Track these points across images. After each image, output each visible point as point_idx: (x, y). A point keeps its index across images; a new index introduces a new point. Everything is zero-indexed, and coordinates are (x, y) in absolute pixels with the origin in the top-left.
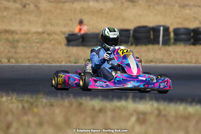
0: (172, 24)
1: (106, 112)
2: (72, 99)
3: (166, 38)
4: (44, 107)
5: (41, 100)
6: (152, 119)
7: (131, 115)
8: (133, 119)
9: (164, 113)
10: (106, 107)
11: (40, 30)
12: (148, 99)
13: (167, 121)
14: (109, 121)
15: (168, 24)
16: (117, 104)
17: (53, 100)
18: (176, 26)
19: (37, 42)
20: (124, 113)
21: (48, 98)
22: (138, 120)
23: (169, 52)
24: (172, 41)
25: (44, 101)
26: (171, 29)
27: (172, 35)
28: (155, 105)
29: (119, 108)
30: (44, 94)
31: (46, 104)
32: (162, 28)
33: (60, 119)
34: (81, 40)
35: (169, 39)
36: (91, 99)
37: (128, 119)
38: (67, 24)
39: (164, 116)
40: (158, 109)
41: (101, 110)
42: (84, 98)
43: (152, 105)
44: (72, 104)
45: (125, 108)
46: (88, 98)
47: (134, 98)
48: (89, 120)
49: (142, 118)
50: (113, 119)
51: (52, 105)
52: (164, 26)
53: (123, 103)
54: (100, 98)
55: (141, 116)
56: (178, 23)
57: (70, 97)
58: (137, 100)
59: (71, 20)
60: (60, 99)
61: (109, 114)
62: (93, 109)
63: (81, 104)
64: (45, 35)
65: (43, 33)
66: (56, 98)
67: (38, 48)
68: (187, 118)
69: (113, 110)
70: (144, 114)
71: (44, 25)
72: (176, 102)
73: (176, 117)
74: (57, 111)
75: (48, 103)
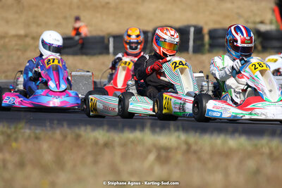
0: (206, 23)
1: (113, 147)
2: (66, 129)
3: (199, 43)
4: (26, 140)
5: (23, 131)
6: (178, 156)
7: (149, 151)
8: (152, 157)
9: (194, 147)
10: (114, 140)
11: (22, 32)
12: (172, 128)
13: (199, 159)
14: (118, 159)
15: (201, 23)
16: (129, 135)
17: (38, 131)
18: (212, 26)
19: (17, 50)
20: (139, 148)
21: (33, 127)
22: (158, 158)
23: (202, 63)
24: (207, 47)
25: (27, 131)
26: (206, 31)
27: (207, 38)
28: (183, 136)
29: (132, 142)
30: (27, 123)
31: (29, 136)
32: (192, 30)
33: (48, 157)
34: (79, 46)
35: (203, 45)
36: (93, 130)
37: (144, 157)
38: (59, 24)
39: (195, 152)
40: (187, 143)
41: (106, 145)
42: (83, 128)
43: (179, 137)
44: (65, 137)
45: (141, 142)
46: (89, 128)
47: (153, 128)
48: (90, 159)
49: (164, 156)
50: (124, 157)
51: (37, 138)
52: (195, 27)
53: (137, 134)
54: (106, 127)
55: (163, 153)
56: (215, 22)
57: (63, 126)
58: (158, 130)
59: (65, 18)
60: (49, 128)
61: (118, 150)
62: (96, 143)
63: (78, 136)
64: (28, 40)
65: (26, 36)
66: (44, 128)
67: (19, 58)
68: (227, 154)
69: (124, 145)
70: (167, 149)
71: (27, 25)
72: (212, 133)
73: (212, 154)
74: (45, 146)
75: (32, 135)
